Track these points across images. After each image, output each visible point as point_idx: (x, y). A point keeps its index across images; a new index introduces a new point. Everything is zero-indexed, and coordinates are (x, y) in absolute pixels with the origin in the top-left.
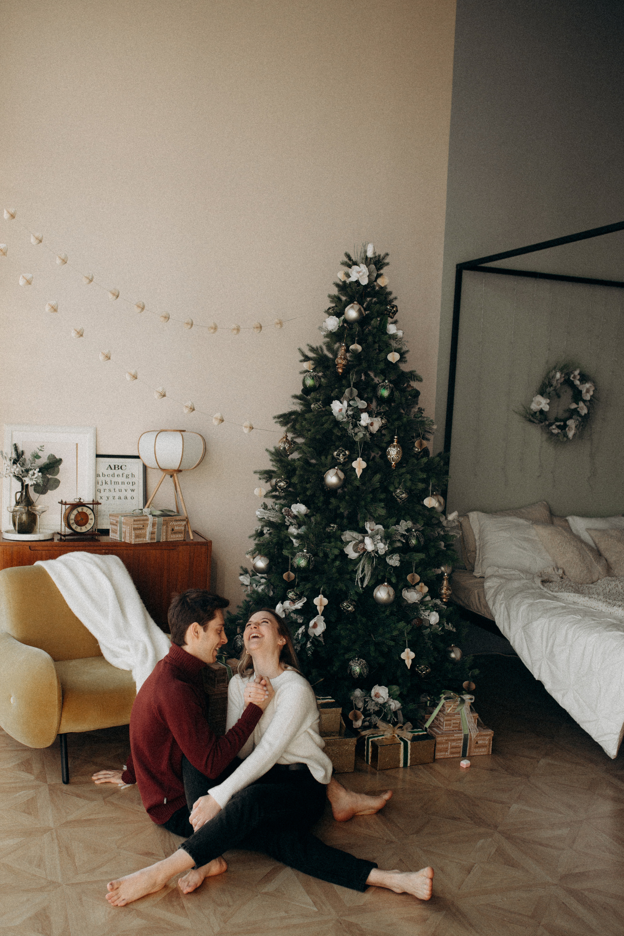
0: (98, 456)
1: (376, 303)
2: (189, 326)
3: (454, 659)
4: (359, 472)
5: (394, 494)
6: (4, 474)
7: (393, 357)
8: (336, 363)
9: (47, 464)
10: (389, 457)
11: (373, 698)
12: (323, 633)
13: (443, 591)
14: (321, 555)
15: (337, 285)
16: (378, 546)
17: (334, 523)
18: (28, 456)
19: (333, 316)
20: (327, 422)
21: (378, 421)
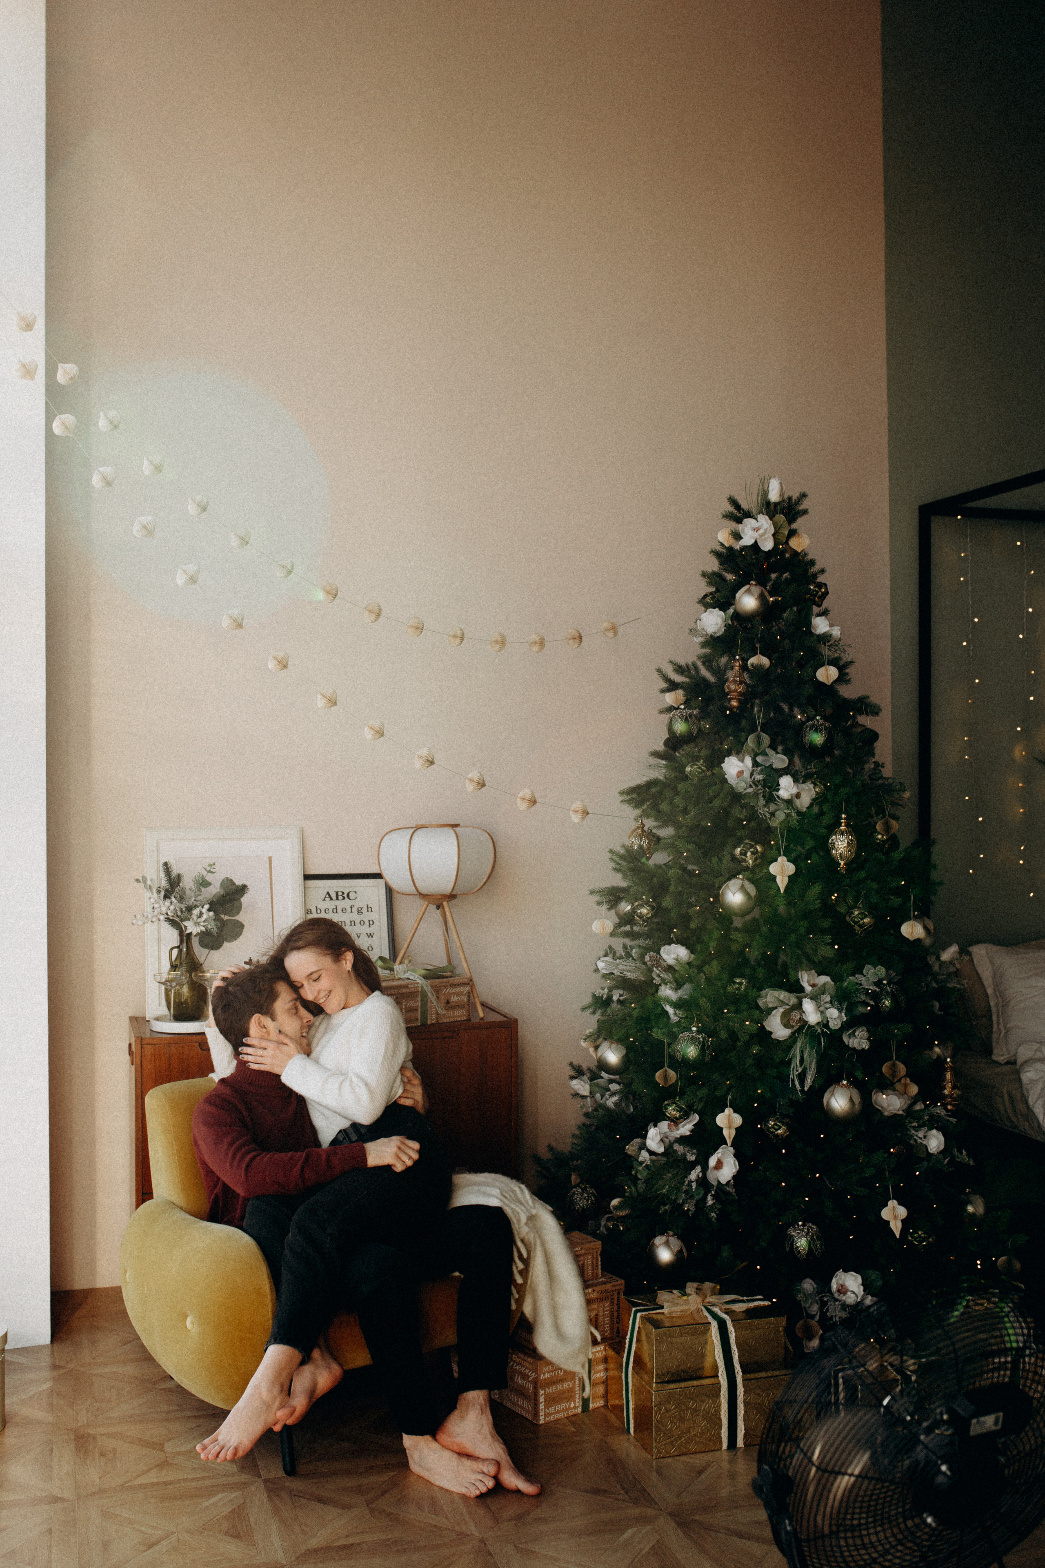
0: (307, 877)
1: (788, 582)
2: (458, 641)
3: (973, 1215)
4: (782, 883)
5: (848, 918)
6: (150, 916)
7: (827, 674)
8: (727, 690)
9: (223, 896)
10: (834, 852)
11: (836, 1295)
12: (734, 1177)
13: (946, 1092)
14: (724, 1035)
15: (717, 554)
16: (828, 1015)
17: (742, 976)
18: (188, 883)
19: (714, 608)
20: (718, 795)
21: (810, 789)
